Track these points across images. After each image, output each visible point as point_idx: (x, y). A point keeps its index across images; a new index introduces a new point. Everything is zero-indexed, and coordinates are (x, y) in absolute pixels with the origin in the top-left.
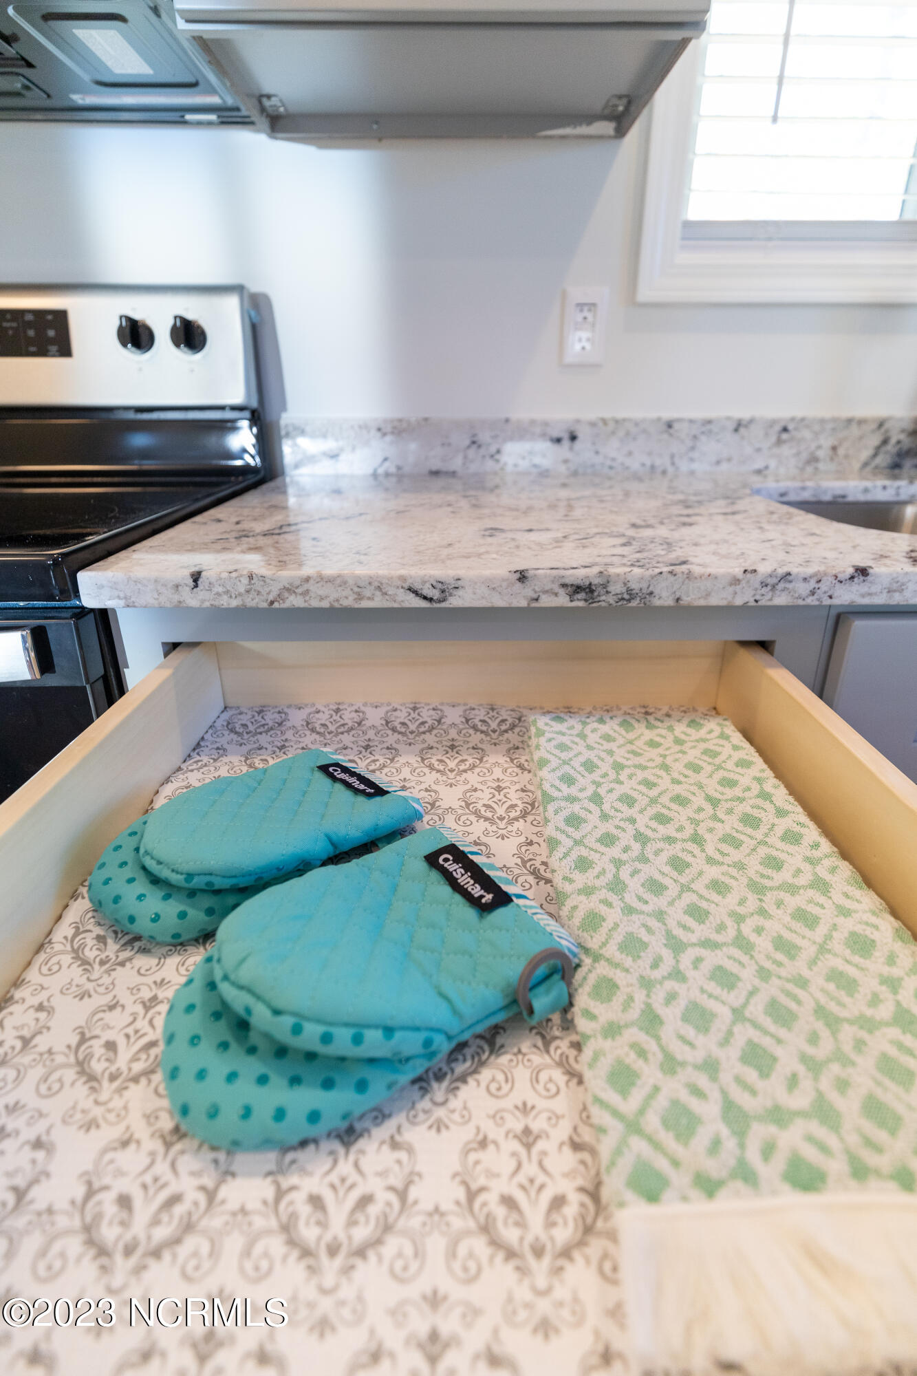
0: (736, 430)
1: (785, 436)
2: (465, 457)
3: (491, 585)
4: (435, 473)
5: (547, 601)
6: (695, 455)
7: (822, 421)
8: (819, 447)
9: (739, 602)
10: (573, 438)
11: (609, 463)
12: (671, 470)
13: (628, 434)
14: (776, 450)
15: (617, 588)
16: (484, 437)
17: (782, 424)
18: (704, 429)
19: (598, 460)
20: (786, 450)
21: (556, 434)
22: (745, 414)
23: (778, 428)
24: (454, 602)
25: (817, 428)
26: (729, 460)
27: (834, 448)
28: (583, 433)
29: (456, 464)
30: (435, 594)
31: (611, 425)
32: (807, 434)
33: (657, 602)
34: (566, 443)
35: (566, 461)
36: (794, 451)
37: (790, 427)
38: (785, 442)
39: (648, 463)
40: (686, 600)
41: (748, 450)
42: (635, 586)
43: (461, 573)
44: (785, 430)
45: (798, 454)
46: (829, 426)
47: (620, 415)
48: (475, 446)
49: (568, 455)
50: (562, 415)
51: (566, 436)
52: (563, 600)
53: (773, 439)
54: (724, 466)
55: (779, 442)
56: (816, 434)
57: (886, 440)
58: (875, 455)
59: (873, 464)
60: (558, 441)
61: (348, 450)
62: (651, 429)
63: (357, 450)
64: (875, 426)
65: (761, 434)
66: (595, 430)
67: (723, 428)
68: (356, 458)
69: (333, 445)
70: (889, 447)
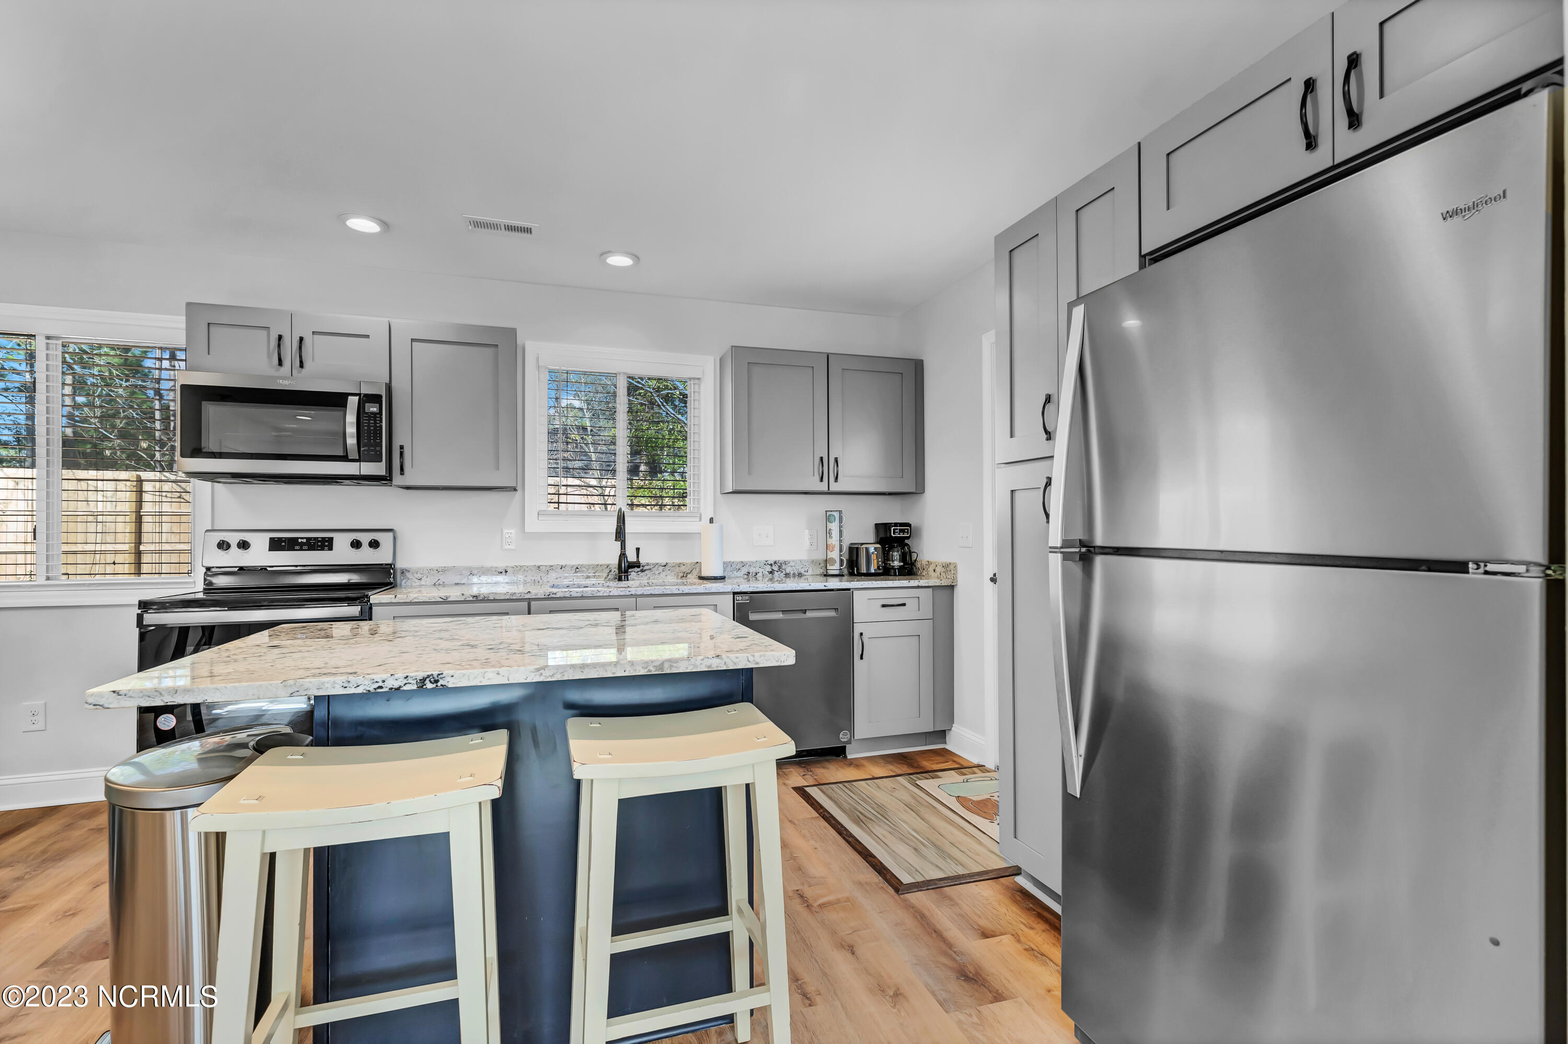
0: (561, 568)
1: (577, 570)
2: (468, 578)
3: (457, 596)
4: (457, 584)
5: (468, 599)
6: (548, 576)
7: (589, 565)
8: (590, 573)
9: (506, 598)
10: (506, 572)
11: (519, 579)
12: (541, 581)
13: (525, 570)
15: (482, 596)
16: (474, 572)
17: (576, 566)
18: (550, 569)
19: (515, 578)
20: (579, 574)
21: (500, 571)
22: (564, 564)
23: (575, 568)
24: (449, 600)
25: (587, 567)
26: (560, 578)
27: (594, 573)
28: (509, 570)
30: (445, 598)
31: (519, 568)
32: (584, 569)
33: (490, 599)
34: (504, 573)
36: (581, 574)
37: (579, 567)
39: (533, 580)
40: (496, 598)
41: (566, 574)
42: (485, 596)
43: (450, 594)
44: (577, 568)
45: (583, 575)
46: (591, 567)
47: (522, 564)
49: (505, 577)
50: (501, 565)
51: (503, 571)
52: (471, 599)
53: (574, 571)
55: (576, 572)
56: (588, 569)
57: (610, 571)
58: (608, 576)
59: (609, 578)
60: (501, 573)
61: (425, 577)
62: (533, 568)
63: (429, 577)
64: (606, 567)
65: (570, 569)
66: (513, 569)
67: (557, 568)
68: (428, 579)
69: (419, 576)
70: (612, 573)
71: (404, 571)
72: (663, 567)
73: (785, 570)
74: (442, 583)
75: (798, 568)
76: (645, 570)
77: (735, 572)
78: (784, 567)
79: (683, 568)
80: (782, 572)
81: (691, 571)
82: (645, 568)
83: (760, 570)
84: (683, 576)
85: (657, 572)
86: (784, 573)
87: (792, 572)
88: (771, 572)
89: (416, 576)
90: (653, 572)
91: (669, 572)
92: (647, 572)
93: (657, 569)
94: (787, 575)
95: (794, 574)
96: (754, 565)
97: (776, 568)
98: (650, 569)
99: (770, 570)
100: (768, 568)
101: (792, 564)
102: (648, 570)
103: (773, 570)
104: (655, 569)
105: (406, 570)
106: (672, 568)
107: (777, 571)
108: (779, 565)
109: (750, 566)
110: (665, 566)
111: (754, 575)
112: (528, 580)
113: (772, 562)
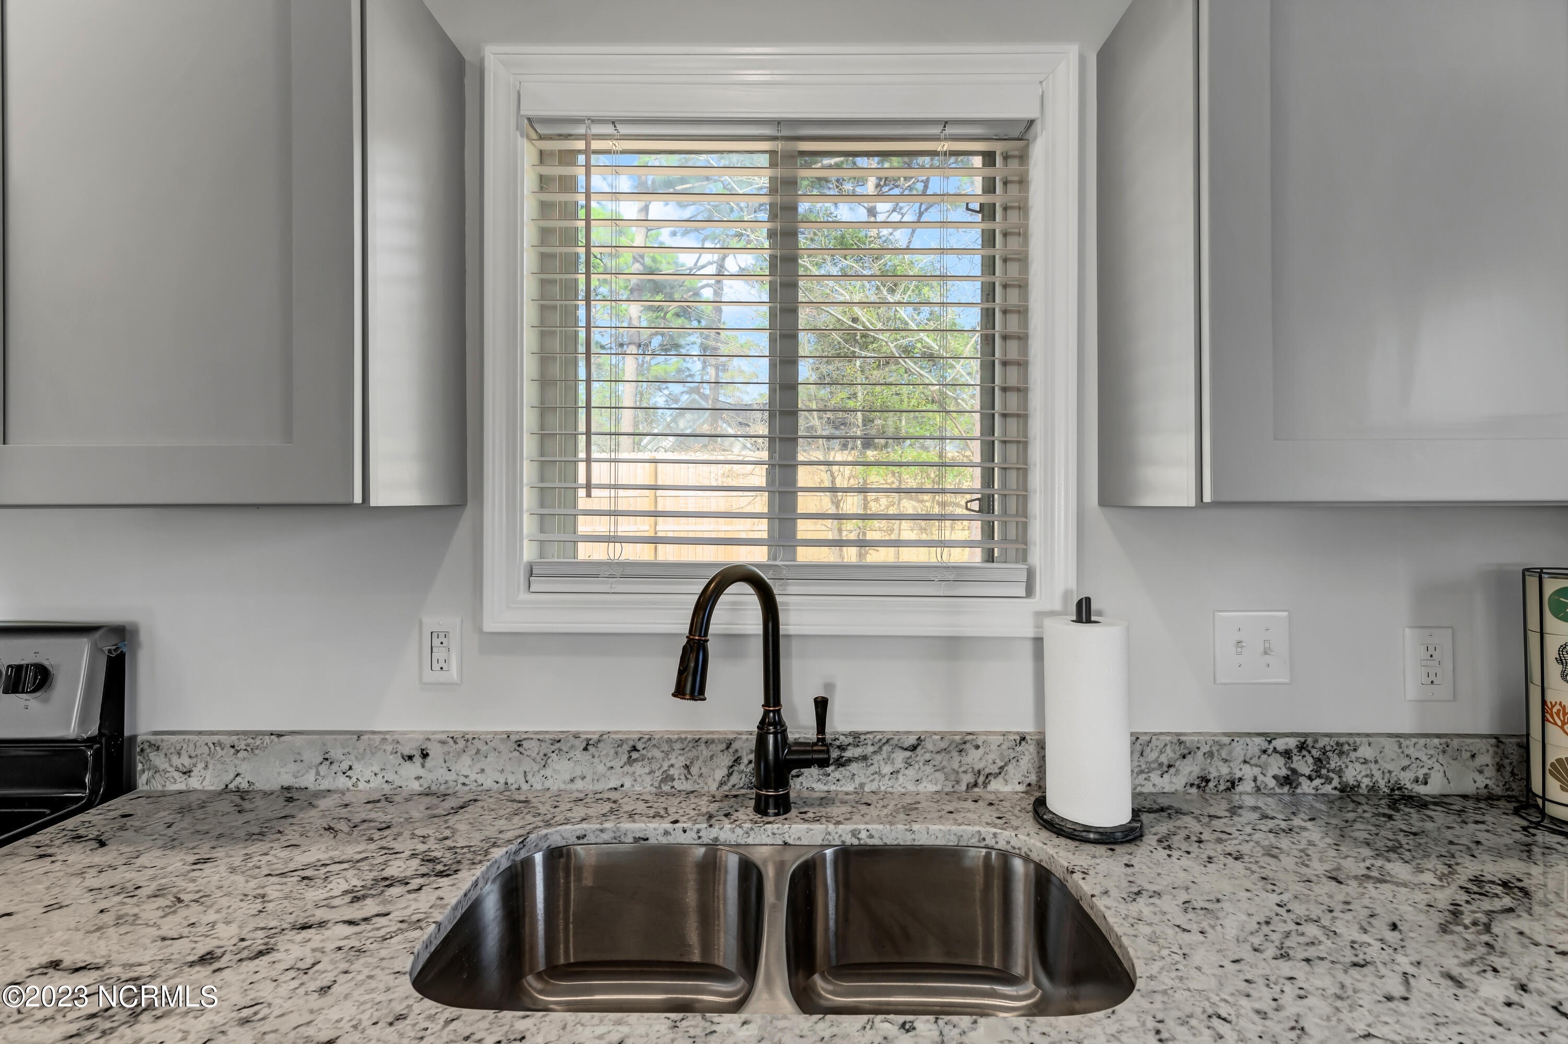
0: (585, 749)
1: (635, 755)
2: (318, 773)
6: (548, 772)
7: (669, 741)
8: (672, 766)
10: (425, 755)
11: (462, 780)
12: (525, 786)
13: (478, 751)
14: (627, 768)
16: (336, 753)
17: (631, 743)
18: (553, 748)
19: (451, 777)
20: (638, 768)
21: (407, 752)
22: (594, 730)
23: (626, 747)
25: (666, 747)
26: (583, 778)
27: (687, 767)
28: (435, 751)
29: (308, 780)
31: (462, 744)
32: (656, 753)
34: (418, 760)
35: (418, 778)
36: (647, 770)
37: (640, 746)
38: (636, 760)
39: (502, 781)
41: (601, 769)
44: (634, 749)
45: (651, 772)
46: (678, 746)
47: (470, 733)
48: (328, 763)
49: (420, 772)
51: (417, 754)
53: (625, 758)
54: (579, 784)
55: (630, 761)
56: (667, 754)
57: (737, 761)
58: (730, 775)
59: (730, 784)
60: (410, 758)
61: (201, 766)
62: (501, 747)
63: (210, 766)
64: (724, 746)
65: (612, 752)
66: (446, 748)
67: (572, 747)
68: (208, 774)
69: (187, 762)
70: (742, 767)
71: (146, 746)
72: (908, 754)
73: (1339, 772)
74: (244, 786)
75: (1390, 767)
76: (849, 761)
77: (1155, 777)
78: (1335, 762)
79: (973, 758)
80: (1329, 780)
81: (1002, 768)
82: (848, 754)
83: (1248, 772)
84: (976, 785)
85: (887, 769)
86: (1336, 782)
87: (1366, 782)
88: (1289, 781)
89: (176, 761)
90: (873, 769)
91: (928, 769)
92: (854, 767)
93: (889, 759)
94: (1348, 791)
95: (1373, 789)
96: (1224, 754)
97: (1304, 766)
98: (865, 758)
99: (1284, 772)
100: (1277, 766)
101: (1365, 752)
102: (856, 759)
103: (1294, 771)
104: (877, 758)
105: (151, 745)
106: (939, 757)
107: (1310, 778)
108: (1316, 753)
109: (1210, 754)
110: (914, 748)
111: (1222, 787)
112: (489, 783)
113: (1292, 743)
